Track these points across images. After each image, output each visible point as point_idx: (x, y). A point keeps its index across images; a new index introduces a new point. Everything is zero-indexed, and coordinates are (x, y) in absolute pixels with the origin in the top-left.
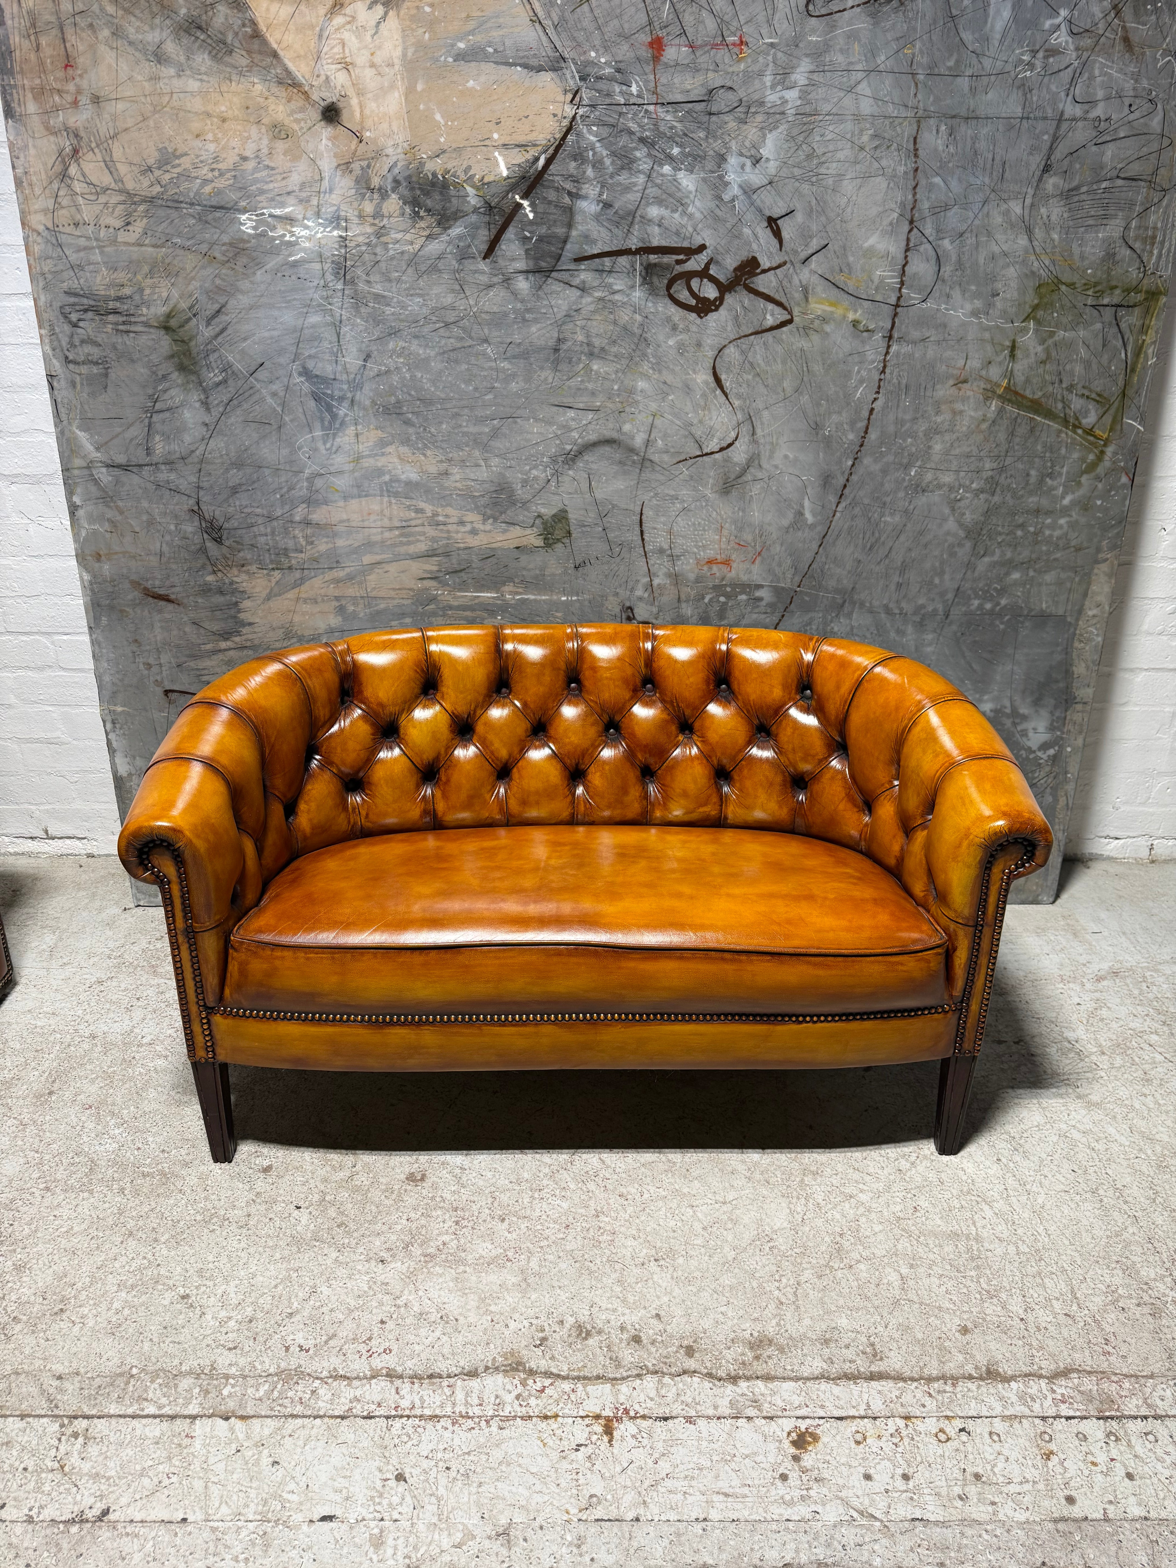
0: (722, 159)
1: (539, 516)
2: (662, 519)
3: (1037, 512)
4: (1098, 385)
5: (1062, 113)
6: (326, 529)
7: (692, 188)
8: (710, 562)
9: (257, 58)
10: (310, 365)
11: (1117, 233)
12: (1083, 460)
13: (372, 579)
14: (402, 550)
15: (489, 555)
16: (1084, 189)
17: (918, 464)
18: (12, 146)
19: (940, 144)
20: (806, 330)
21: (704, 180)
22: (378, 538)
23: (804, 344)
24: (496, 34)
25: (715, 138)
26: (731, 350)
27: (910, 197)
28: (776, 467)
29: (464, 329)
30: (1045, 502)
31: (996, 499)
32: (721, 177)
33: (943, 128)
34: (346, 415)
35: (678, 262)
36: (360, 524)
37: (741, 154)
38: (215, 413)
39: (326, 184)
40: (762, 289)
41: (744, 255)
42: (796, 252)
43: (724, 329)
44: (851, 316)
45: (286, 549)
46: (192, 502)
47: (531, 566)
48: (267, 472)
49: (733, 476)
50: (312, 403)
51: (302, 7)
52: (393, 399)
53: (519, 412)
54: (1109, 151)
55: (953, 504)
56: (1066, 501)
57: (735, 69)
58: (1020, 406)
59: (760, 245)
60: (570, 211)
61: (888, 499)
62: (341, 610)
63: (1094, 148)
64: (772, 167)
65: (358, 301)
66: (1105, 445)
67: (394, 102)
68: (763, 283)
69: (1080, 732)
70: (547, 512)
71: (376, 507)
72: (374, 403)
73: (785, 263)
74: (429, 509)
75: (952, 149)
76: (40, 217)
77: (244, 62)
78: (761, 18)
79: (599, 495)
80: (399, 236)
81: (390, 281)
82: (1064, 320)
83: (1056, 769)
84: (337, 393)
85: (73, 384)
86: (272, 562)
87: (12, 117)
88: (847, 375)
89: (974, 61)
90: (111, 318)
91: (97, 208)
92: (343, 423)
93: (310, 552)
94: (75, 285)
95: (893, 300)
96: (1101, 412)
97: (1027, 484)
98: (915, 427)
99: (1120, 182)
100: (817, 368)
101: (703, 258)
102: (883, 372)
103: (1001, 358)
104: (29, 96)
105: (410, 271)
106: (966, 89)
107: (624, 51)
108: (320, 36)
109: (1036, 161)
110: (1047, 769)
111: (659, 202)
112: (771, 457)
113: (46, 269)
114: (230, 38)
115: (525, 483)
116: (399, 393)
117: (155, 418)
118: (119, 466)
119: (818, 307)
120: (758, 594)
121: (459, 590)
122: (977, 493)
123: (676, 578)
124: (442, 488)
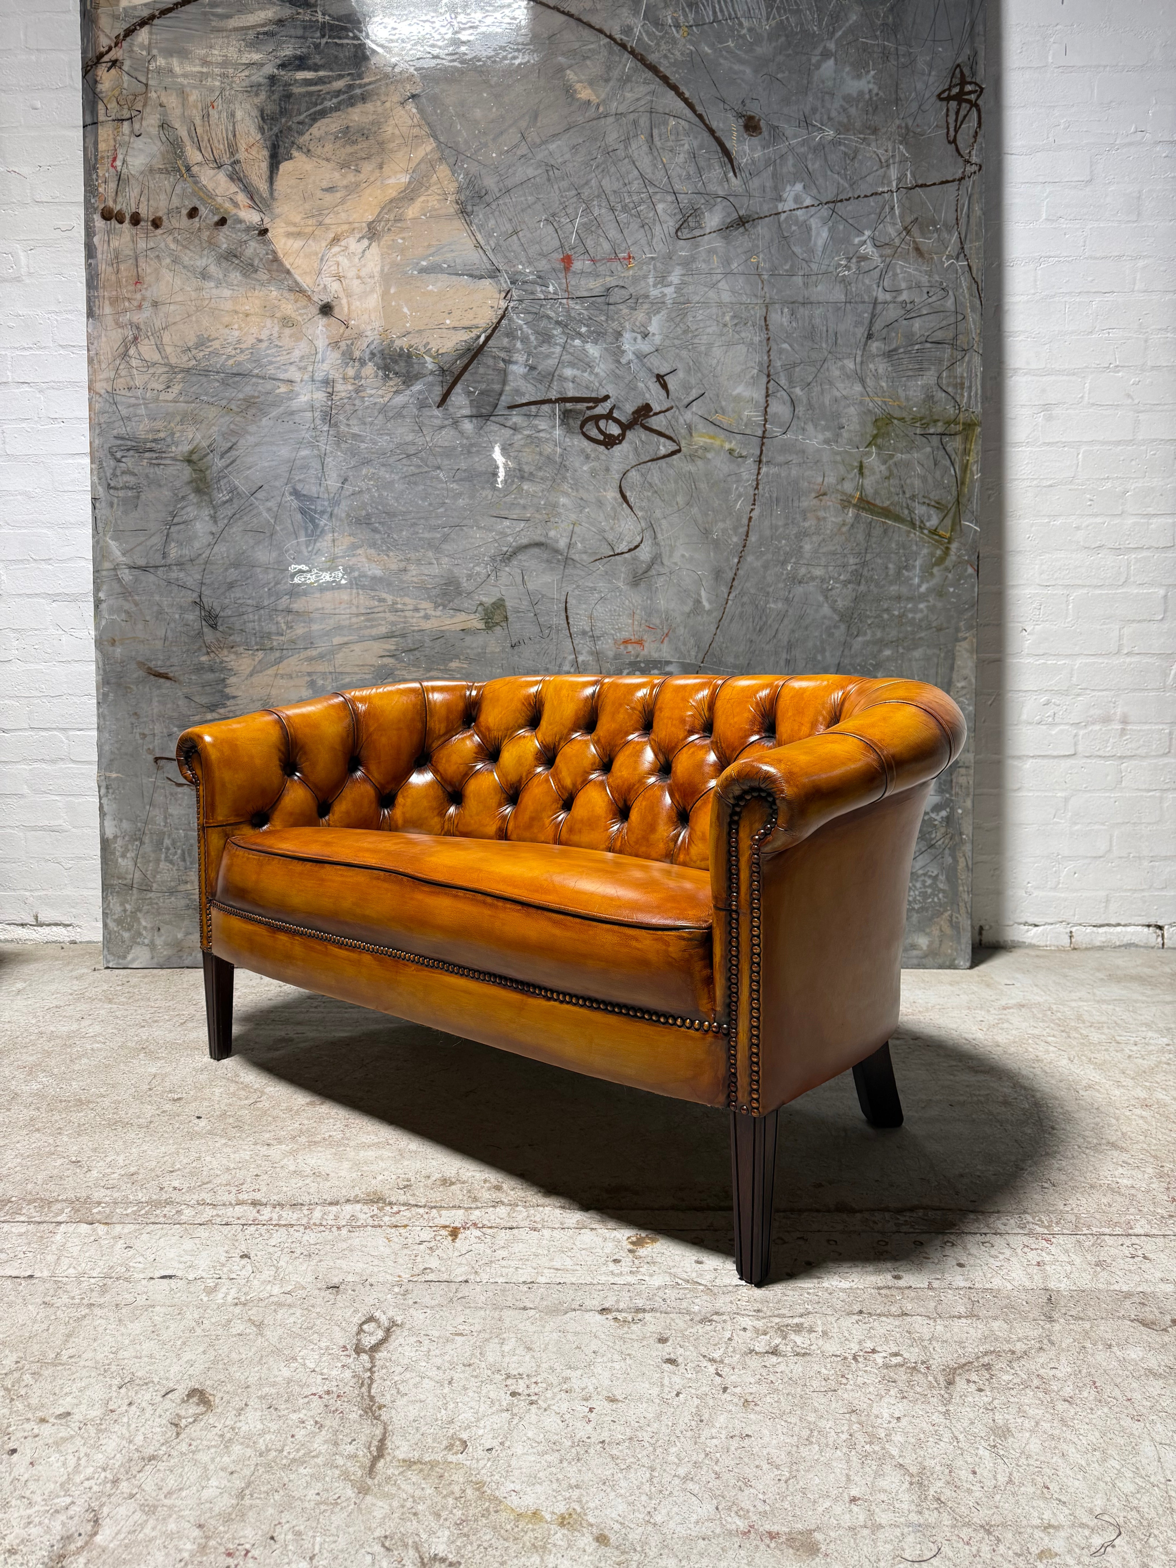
0: (619, 335)
1: (481, 604)
2: (584, 606)
3: (899, 598)
4: (935, 495)
5: (876, 299)
6: (303, 616)
7: (597, 355)
8: (626, 642)
9: (275, 274)
10: (299, 487)
11: (933, 381)
12: (932, 555)
13: (339, 658)
14: (367, 632)
15: (439, 636)
16: (902, 350)
17: (793, 560)
18: (89, 336)
19: (785, 321)
20: (692, 457)
21: (606, 349)
22: (347, 623)
23: (691, 467)
24: (449, 256)
25: (613, 320)
26: (633, 473)
27: (766, 358)
28: (676, 564)
29: (421, 459)
30: (904, 590)
31: (862, 588)
32: (619, 347)
33: (786, 310)
34: (326, 525)
35: (589, 408)
36: (333, 612)
37: (633, 331)
38: (221, 524)
39: (319, 356)
40: (655, 427)
41: (640, 403)
42: (680, 400)
43: (627, 457)
44: (727, 446)
45: (269, 633)
46: (195, 595)
47: (474, 645)
48: (258, 570)
49: (640, 572)
50: (299, 516)
51: (310, 242)
52: (364, 513)
53: (465, 522)
54: (917, 324)
55: (826, 593)
56: (923, 589)
57: (626, 274)
58: (872, 513)
59: (651, 395)
60: (505, 372)
61: (771, 590)
62: (312, 684)
63: (905, 322)
64: (658, 339)
65: (339, 439)
66: (949, 543)
67: (373, 301)
68: (655, 422)
69: (968, 795)
70: (488, 600)
71: (346, 598)
72: (348, 515)
73: (672, 408)
74: (389, 598)
75: (794, 324)
76: (104, 384)
77: (265, 277)
78: (643, 241)
79: (531, 586)
80: (373, 392)
81: (365, 424)
82: (900, 445)
83: (950, 830)
84: (319, 508)
85: (111, 505)
86: (257, 644)
87: (92, 316)
88: (728, 491)
89: (804, 265)
90: (147, 455)
91: (146, 377)
92: (322, 531)
93: (289, 635)
94: (122, 431)
95: (760, 433)
96: (941, 516)
97: (887, 575)
98: (787, 532)
99: (928, 345)
100: (703, 486)
101: (608, 405)
102: (757, 488)
103: (851, 476)
104: (107, 302)
105: (381, 416)
106: (801, 284)
107: (543, 265)
108: (322, 260)
109: (861, 332)
110: (943, 830)
111: (572, 365)
112: (671, 556)
113: (102, 421)
114: (256, 263)
115: (469, 577)
116: (369, 508)
117: (173, 529)
118: (139, 568)
119: (700, 440)
120: (669, 669)
121: (414, 666)
122: (846, 583)
123: (597, 655)
124: (402, 581)
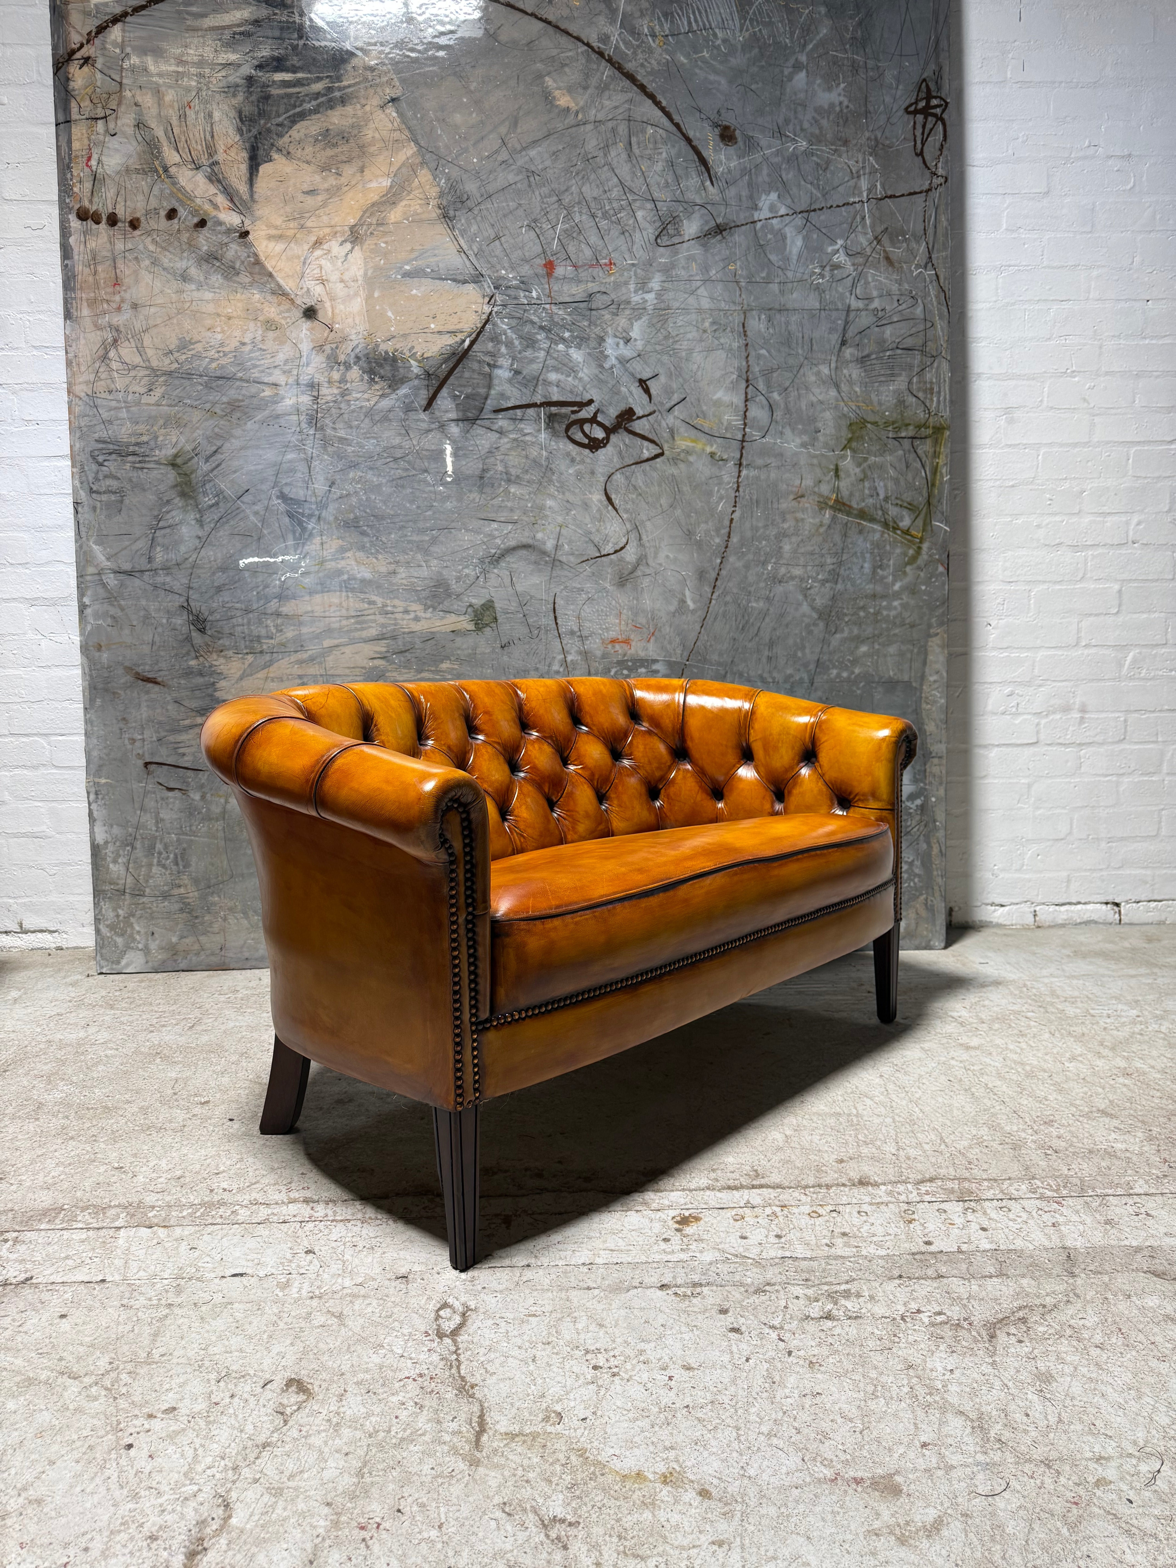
0: (601, 340)
1: (471, 606)
2: (572, 607)
3: (874, 596)
4: (907, 497)
5: (849, 306)
6: (293, 619)
7: (580, 359)
8: (613, 641)
9: (257, 277)
10: (286, 490)
11: (904, 386)
12: (905, 554)
13: (330, 660)
14: (357, 634)
15: (430, 638)
16: (874, 356)
17: (773, 560)
18: (67, 338)
19: (762, 327)
20: (675, 460)
21: (589, 354)
22: (336, 625)
23: (673, 470)
24: (433, 260)
25: (596, 325)
26: (618, 477)
27: (744, 363)
28: (660, 565)
29: (409, 462)
30: (879, 589)
32: (602, 352)
33: (763, 317)
34: (314, 528)
35: (573, 412)
36: (322, 615)
37: (616, 336)
38: (207, 528)
39: (304, 359)
40: (638, 431)
41: (623, 407)
42: (662, 404)
43: (611, 460)
44: (708, 449)
45: (259, 637)
46: (183, 599)
47: (465, 646)
48: (247, 574)
49: (626, 573)
50: (287, 519)
51: (292, 245)
52: (352, 516)
53: (453, 525)
54: (888, 331)
55: (805, 592)
56: (897, 587)
57: (607, 280)
58: (848, 514)
59: (634, 399)
60: (490, 376)
61: (752, 589)
63: (877, 329)
64: (640, 345)
65: (326, 442)
66: (921, 542)
67: (357, 305)
68: (639, 426)
69: (941, 784)
70: (477, 602)
71: (336, 601)
72: (336, 518)
73: (654, 412)
74: (379, 601)
75: (771, 331)
76: (83, 387)
77: (247, 280)
78: (624, 248)
79: (519, 588)
80: (359, 395)
81: (351, 427)
82: (874, 449)
83: (925, 818)
84: (307, 512)
85: (94, 509)
86: (246, 647)
87: (70, 318)
88: (710, 494)
89: (780, 272)
90: (130, 458)
91: (127, 380)
92: (311, 535)
93: (279, 638)
94: (104, 435)
95: (740, 437)
96: (913, 517)
97: (863, 574)
98: (767, 532)
99: (899, 352)
100: (686, 489)
101: (592, 409)
102: (738, 490)
103: (827, 478)
104: (85, 304)
105: (367, 420)
106: (777, 291)
107: (526, 270)
108: (304, 263)
109: (835, 338)
110: (918, 818)
111: (556, 369)
112: (655, 557)
113: (83, 424)
114: (237, 266)
115: (458, 579)
116: (357, 511)
117: (158, 533)
118: (124, 572)
119: (683, 443)
120: (655, 667)
121: (405, 667)
122: (824, 582)
123: (586, 655)
124: (391, 584)
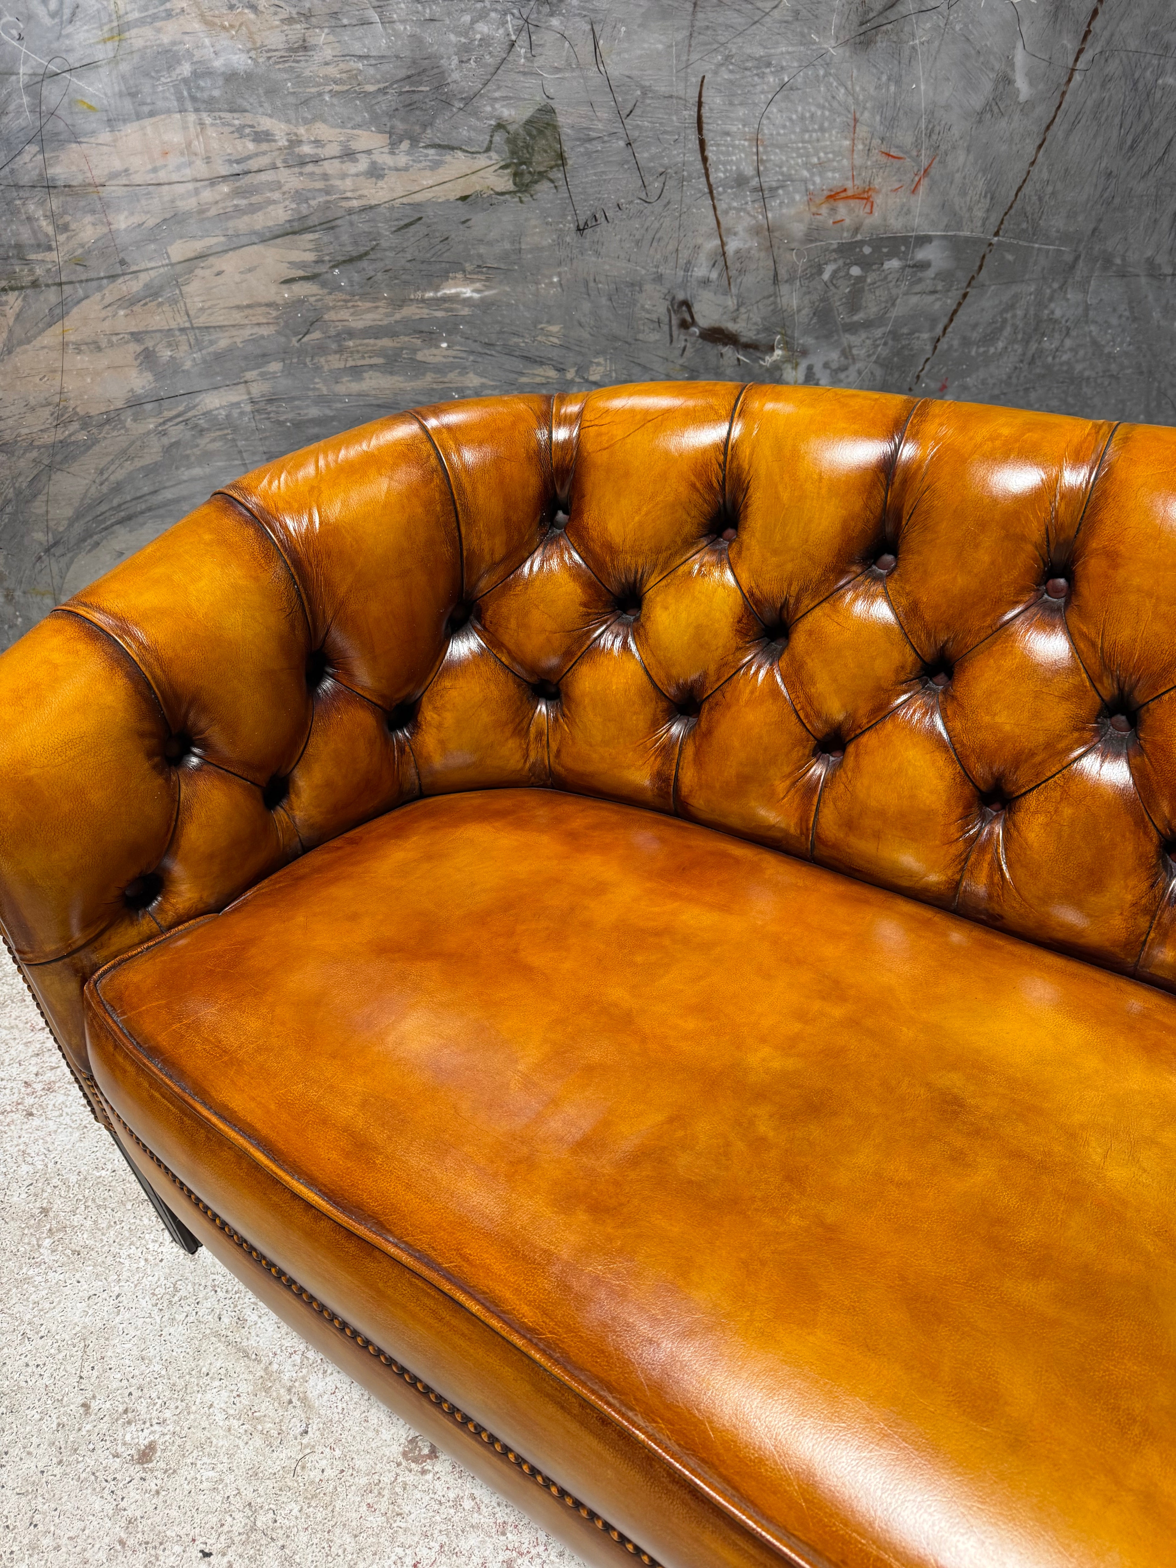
1: (499, 126)
2: (741, 112)
6: (85, 195)
8: (834, 196)
13: (194, 291)
14: (242, 224)
15: (411, 219)
22: (190, 204)
36: (150, 178)
45: (19, 246)
47: (493, 235)
62: (148, 358)
70: (515, 114)
71: (176, 138)
74: (279, 129)
79: (615, 69)
93: (65, 246)
115: (465, 53)
120: (921, 255)
121: (364, 296)
123: (769, 234)
124: (300, 80)
